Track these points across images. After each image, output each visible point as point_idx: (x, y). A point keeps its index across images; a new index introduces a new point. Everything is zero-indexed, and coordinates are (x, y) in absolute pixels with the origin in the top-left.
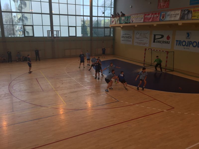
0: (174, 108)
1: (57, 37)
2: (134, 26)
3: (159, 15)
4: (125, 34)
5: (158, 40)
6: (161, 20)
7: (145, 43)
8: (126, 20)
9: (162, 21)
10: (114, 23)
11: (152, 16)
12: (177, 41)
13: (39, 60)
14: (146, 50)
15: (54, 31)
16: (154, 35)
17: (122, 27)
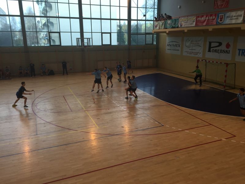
0: (235, 136)
1: (88, 46)
2: (183, 32)
3: (215, 17)
4: (172, 42)
5: (215, 49)
6: (218, 23)
7: (198, 53)
8: (173, 23)
9: (220, 24)
10: (158, 27)
11: (207, 18)
12: (239, 50)
13: (67, 74)
14: (198, 61)
15: (85, 39)
16: (209, 42)
17: (167, 32)
